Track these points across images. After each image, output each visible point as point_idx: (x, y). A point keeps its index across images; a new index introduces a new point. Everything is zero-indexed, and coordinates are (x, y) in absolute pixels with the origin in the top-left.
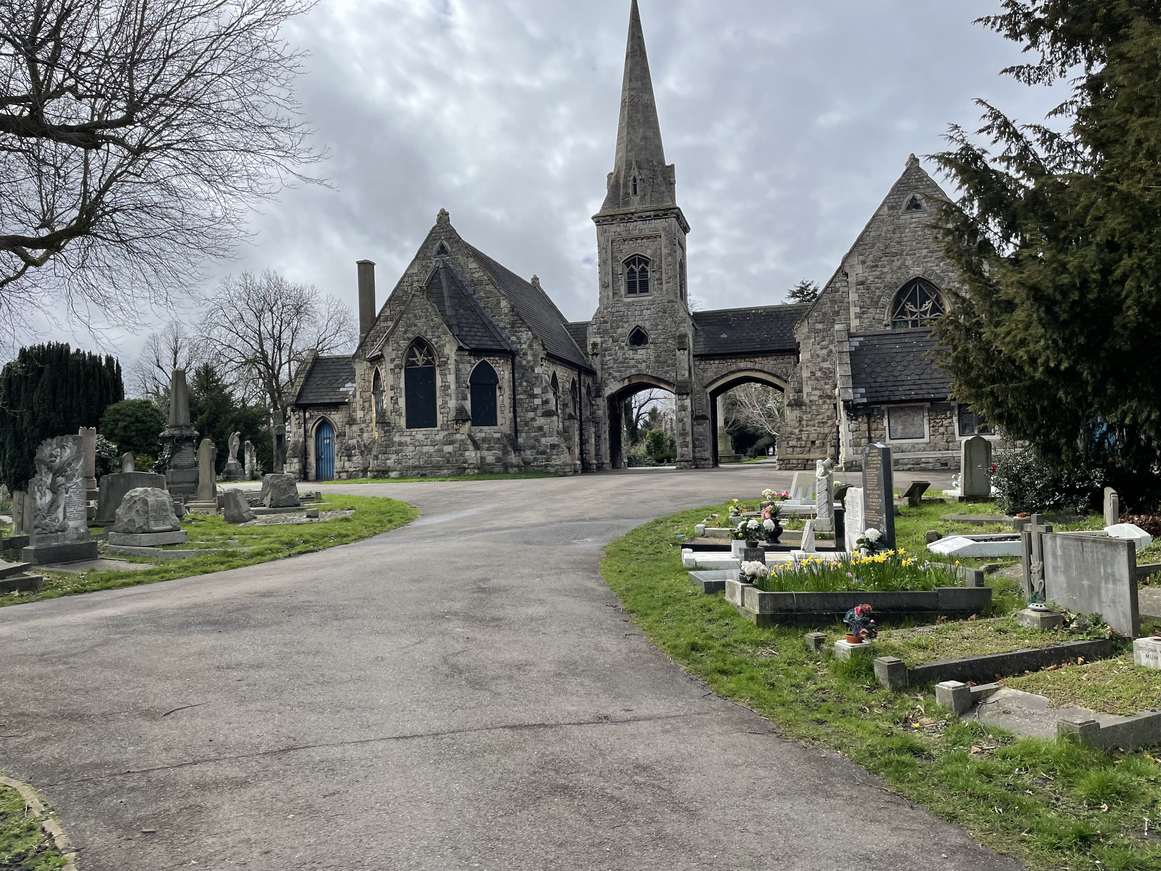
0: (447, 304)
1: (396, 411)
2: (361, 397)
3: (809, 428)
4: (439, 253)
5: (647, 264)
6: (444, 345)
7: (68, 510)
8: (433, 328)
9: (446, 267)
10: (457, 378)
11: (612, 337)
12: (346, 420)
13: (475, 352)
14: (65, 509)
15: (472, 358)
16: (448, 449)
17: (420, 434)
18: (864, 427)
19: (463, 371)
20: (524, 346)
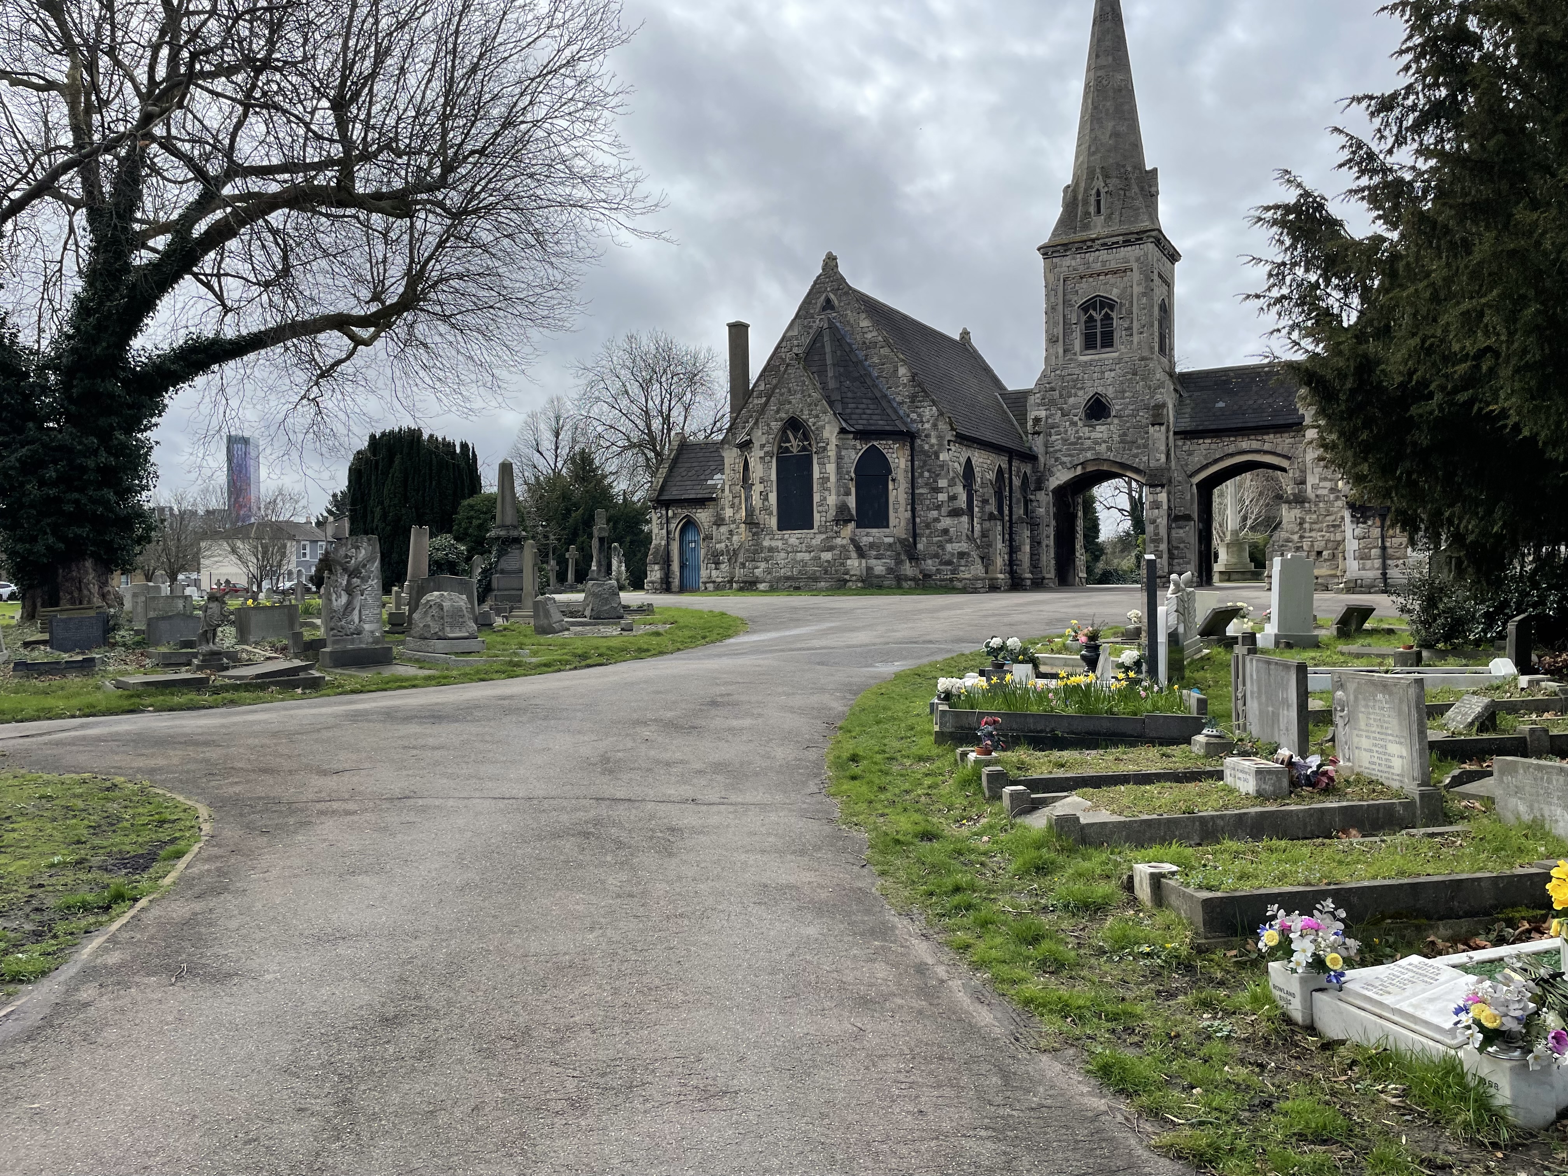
0: (830, 374)
1: (766, 509)
2: (730, 491)
3: (1313, 534)
4: (824, 309)
5: (1112, 307)
6: (823, 427)
7: (363, 612)
8: (810, 405)
9: (832, 327)
10: (839, 467)
11: (1061, 409)
12: (713, 519)
13: (863, 435)
14: (360, 611)
15: (858, 443)
16: (827, 556)
17: (793, 537)
18: (1376, 532)
19: (846, 460)
20: (927, 426)
